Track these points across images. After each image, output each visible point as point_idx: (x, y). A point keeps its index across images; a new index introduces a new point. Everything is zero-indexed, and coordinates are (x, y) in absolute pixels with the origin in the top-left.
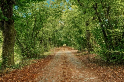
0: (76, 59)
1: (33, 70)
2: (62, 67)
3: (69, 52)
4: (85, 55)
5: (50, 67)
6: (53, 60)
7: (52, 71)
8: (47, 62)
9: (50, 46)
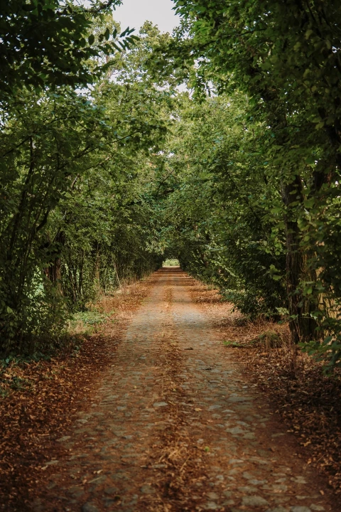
0: (228, 368)
1: (18, 440)
2: (162, 425)
3: (193, 313)
4: (274, 343)
5: (101, 422)
6: (114, 370)
7: (113, 452)
8: (84, 383)
9: (97, 279)
